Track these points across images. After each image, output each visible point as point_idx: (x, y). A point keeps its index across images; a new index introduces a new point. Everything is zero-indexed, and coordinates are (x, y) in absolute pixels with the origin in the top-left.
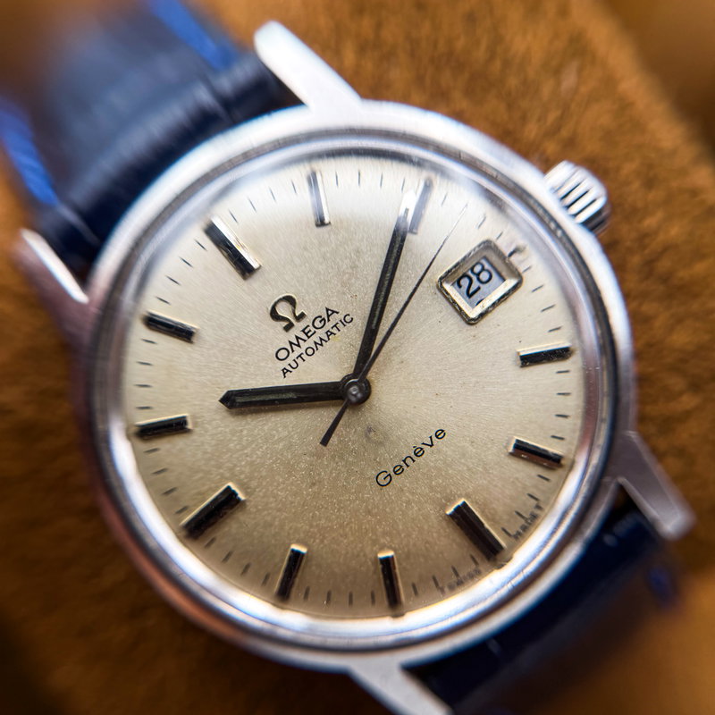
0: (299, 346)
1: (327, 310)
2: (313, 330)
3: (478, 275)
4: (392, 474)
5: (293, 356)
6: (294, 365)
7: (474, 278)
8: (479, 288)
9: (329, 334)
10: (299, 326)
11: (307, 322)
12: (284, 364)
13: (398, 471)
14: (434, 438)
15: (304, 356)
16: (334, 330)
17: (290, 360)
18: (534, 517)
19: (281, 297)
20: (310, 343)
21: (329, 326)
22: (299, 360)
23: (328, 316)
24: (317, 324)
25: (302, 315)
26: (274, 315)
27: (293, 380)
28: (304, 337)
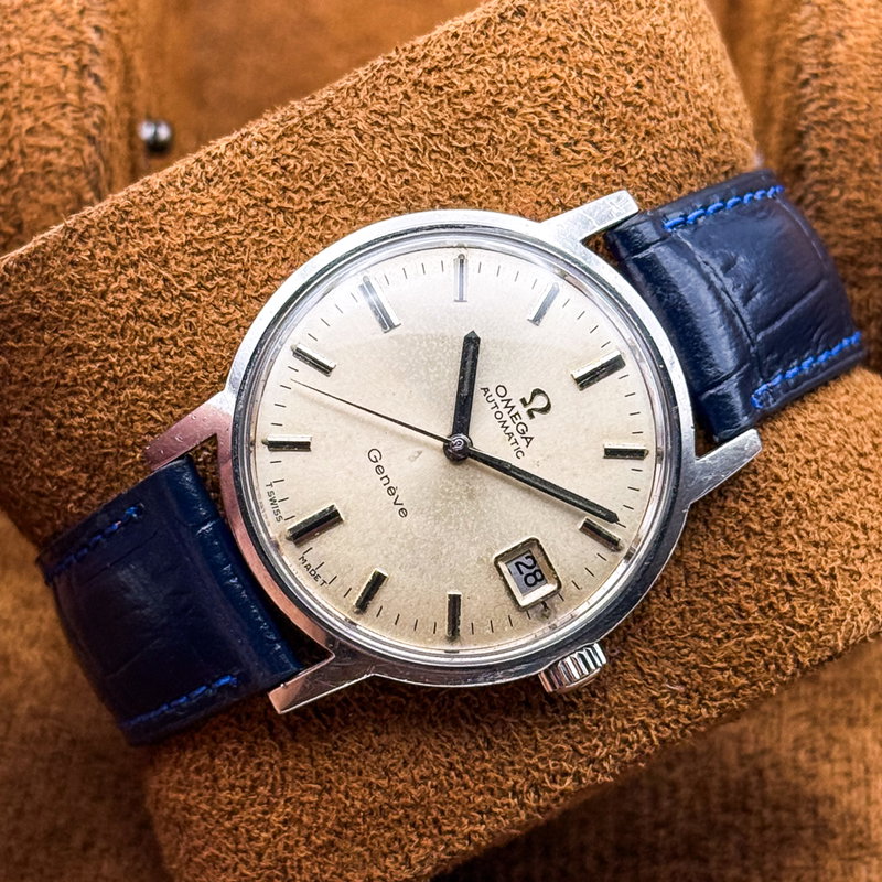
0: (506, 407)
1: (531, 438)
2: (517, 422)
3: (534, 574)
4: (377, 464)
5: (498, 400)
6: (490, 399)
7: (532, 571)
8: (521, 573)
9: (511, 435)
10: (523, 411)
11: (525, 418)
12: (492, 391)
13: (380, 470)
14: (401, 507)
15: (496, 409)
16: (513, 440)
17: (495, 396)
18: (316, 577)
19: (551, 401)
20: (506, 417)
21: (517, 436)
22: (493, 404)
23: (526, 438)
24: (521, 427)
25: (532, 416)
26: (537, 392)
27: (478, 396)
28: (513, 413)
